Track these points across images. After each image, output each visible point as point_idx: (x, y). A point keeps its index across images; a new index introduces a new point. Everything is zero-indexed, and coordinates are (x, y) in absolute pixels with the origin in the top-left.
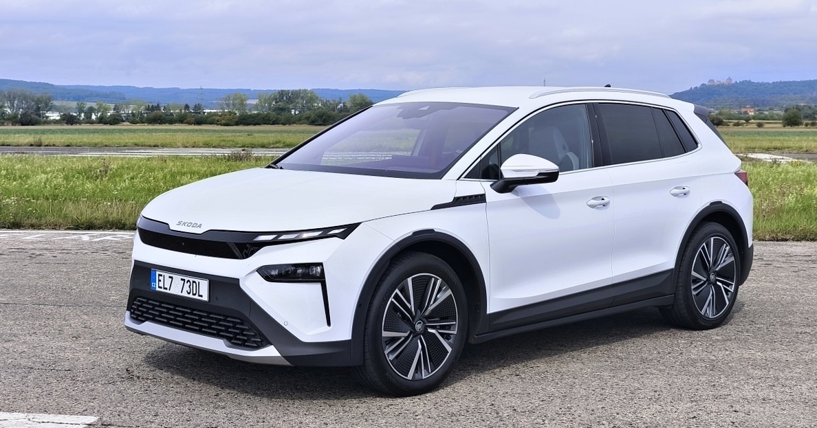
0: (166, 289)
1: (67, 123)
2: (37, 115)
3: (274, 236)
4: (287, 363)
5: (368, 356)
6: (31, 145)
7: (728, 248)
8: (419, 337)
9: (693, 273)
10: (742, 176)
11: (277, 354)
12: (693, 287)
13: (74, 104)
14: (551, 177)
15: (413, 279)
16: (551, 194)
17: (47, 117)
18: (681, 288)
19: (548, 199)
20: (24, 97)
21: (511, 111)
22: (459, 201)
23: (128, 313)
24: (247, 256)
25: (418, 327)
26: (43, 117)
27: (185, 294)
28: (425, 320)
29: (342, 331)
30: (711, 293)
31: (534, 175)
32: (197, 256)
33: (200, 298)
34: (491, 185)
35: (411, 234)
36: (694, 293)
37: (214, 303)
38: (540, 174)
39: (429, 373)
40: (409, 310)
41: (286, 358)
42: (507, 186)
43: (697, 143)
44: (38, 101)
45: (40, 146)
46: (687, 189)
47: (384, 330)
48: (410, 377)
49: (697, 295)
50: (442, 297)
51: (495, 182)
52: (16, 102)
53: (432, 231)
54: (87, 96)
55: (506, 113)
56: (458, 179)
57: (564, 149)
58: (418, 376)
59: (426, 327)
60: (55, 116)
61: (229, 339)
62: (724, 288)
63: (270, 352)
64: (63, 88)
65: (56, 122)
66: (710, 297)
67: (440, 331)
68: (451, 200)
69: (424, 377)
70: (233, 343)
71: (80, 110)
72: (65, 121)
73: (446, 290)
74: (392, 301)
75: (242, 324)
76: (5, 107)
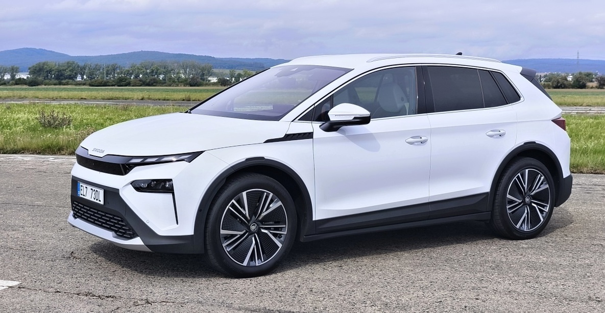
0: (84, 195)
1: (221, 85)
2: (201, 79)
3: (142, 159)
4: (149, 250)
5: (209, 247)
6: (183, 100)
7: (542, 178)
8: (254, 235)
9: (508, 196)
10: (560, 123)
11: (142, 243)
12: (508, 207)
13: (227, 71)
14: (365, 120)
15: (247, 193)
16: (372, 133)
17: (210, 80)
18: (497, 207)
19: (370, 137)
20: (193, 67)
21: (348, 71)
22: (289, 137)
23: (72, 212)
24: (126, 173)
25: (253, 228)
26: (207, 81)
27: (92, 200)
28: (259, 223)
29: (187, 228)
30: (526, 211)
31: (351, 118)
32: (101, 173)
33: (99, 202)
34: (320, 126)
35: (244, 160)
36: (509, 212)
37: (107, 206)
38: (355, 118)
39: (262, 262)
40: (244, 216)
41: (148, 246)
42: (333, 127)
43: (520, 97)
44: (203, 69)
45: (189, 100)
46: (502, 132)
47: (222, 229)
48: (245, 264)
49: (513, 212)
50: (273, 207)
51: (323, 124)
52: (188, 70)
53: (263, 158)
54: (238, 66)
55: (344, 73)
56: (292, 121)
57: (402, 100)
58: (252, 264)
59: (259, 229)
60: (214, 80)
61: (116, 232)
62: (539, 208)
63: (137, 242)
64: (221, 60)
65: (214, 84)
66: (525, 214)
67: (271, 231)
68: (282, 136)
69: (257, 265)
70: (118, 235)
71: (232, 76)
72: (220, 84)
73: (277, 202)
74: (229, 208)
75: (122, 221)
76: (181, 73)
